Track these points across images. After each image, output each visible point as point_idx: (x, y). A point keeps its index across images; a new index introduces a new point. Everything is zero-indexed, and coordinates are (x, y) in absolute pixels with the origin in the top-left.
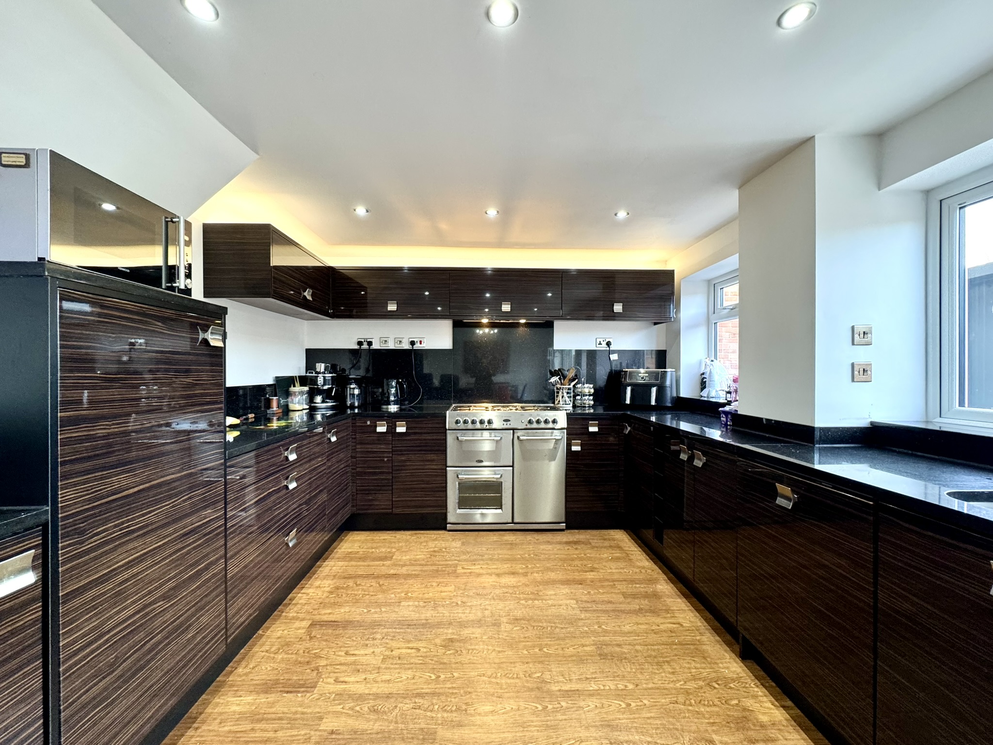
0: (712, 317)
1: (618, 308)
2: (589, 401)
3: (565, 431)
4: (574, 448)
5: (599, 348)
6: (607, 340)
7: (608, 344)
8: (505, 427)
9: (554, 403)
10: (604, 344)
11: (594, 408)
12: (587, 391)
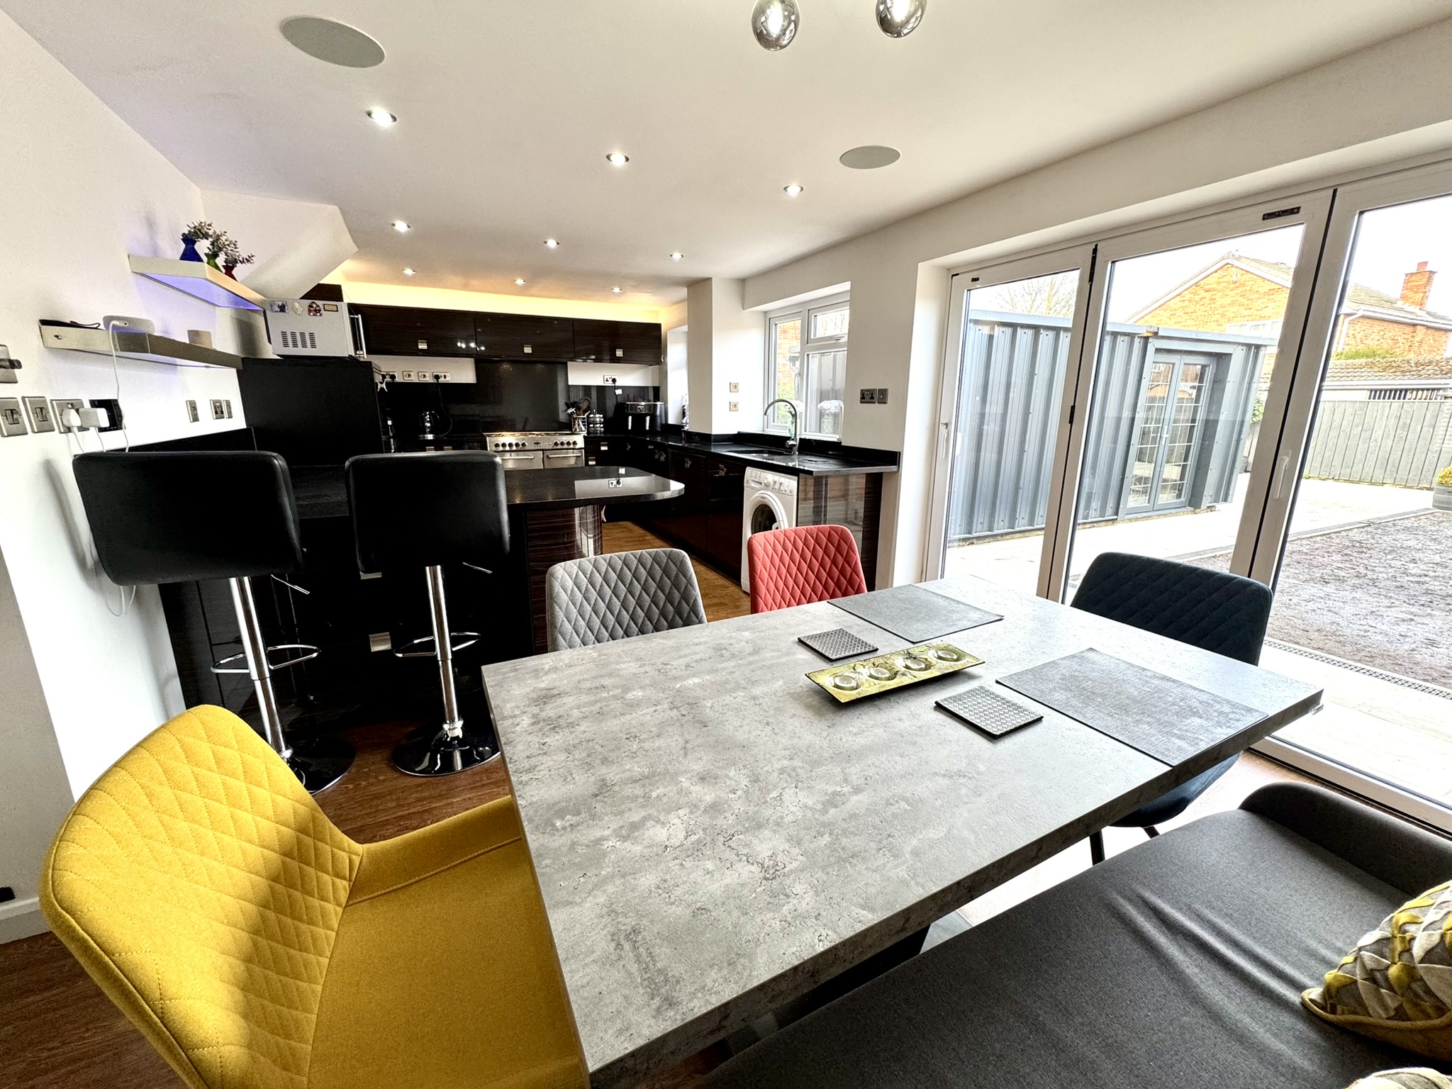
1: (619, 353)
2: (600, 428)
3: (583, 450)
4: (590, 463)
5: (606, 384)
6: (614, 378)
7: (614, 381)
8: (536, 448)
9: (571, 430)
10: (610, 381)
11: (604, 432)
12: (598, 420)
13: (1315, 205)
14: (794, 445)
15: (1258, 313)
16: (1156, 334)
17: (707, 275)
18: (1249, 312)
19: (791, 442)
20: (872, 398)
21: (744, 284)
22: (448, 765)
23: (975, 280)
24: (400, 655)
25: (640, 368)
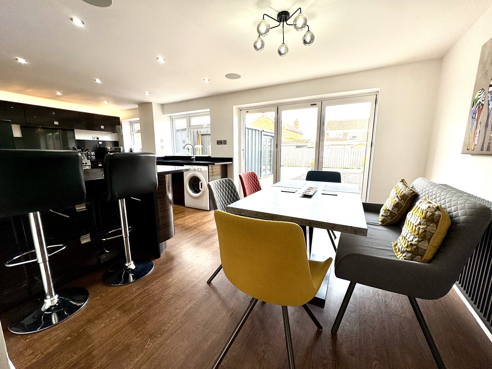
0: (132, 132)
1: (102, 127)
3: (90, 166)
5: (94, 140)
6: (97, 137)
7: (98, 138)
11: (95, 159)
12: (93, 154)
13: (319, 104)
14: (194, 158)
15: (271, 128)
16: (263, 131)
17: (150, 101)
18: (269, 128)
19: (193, 158)
20: (221, 143)
21: (163, 106)
22: (126, 280)
23: (247, 112)
24: (104, 240)
25: (108, 134)
